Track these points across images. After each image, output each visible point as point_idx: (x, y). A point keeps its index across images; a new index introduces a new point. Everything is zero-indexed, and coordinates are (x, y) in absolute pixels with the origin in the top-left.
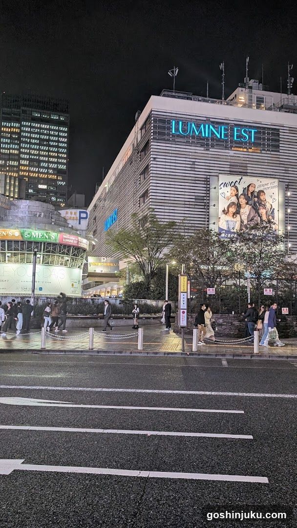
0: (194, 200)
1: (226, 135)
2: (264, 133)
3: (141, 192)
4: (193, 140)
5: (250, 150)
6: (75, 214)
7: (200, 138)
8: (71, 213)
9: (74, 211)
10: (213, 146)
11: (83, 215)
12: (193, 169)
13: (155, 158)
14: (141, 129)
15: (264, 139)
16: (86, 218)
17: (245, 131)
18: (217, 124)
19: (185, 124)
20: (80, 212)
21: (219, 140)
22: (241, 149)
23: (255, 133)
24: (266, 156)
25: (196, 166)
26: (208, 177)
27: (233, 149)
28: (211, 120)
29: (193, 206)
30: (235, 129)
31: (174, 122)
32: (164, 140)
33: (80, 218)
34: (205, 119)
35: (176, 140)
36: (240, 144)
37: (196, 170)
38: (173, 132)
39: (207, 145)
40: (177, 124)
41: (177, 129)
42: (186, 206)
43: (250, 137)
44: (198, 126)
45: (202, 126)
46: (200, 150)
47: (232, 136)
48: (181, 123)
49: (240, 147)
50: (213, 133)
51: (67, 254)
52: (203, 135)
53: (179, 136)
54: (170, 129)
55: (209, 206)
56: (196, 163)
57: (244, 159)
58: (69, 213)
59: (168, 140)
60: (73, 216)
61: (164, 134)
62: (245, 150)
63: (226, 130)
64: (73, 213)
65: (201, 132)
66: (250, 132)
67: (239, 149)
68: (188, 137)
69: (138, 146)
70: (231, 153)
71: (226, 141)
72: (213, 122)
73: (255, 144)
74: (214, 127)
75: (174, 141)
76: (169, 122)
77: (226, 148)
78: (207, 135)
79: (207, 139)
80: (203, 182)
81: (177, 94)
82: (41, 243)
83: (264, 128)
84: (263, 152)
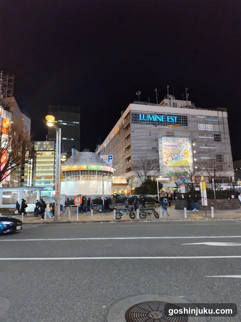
0: (151, 149)
1: (164, 120)
2: (180, 118)
3: (127, 146)
4: (150, 122)
5: (175, 126)
6: (107, 157)
7: (152, 121)
8: (105, 157)
9: (106, 156)
10: (158, 125)
11: (110, 157)
12: (150, 135)
13: (133, 131)
14: (124, 119)
15: (181, 121)
16: (111, 159)
17: (172, 118)
18: (159, 115)
19: (146, 115)
20: (109, 156)
21: (161, 122)
22: (171, 126)
23: (177, 118)
24: (182, 128)
25: (152, 134)
26: (157, 138)
27: (167, 125)
28: (157, 113)
29: (151, 152)
30: (168, 117)
31: (140, 115)
32: (137, 123)
33: (109, 159)
34: (154, 113)
35: (142, 123)
36: (170, 123)
37: (152, 135)
38: (141, 119)
39: (156, 124)
40: (142, 115)
41: (142, 118)
42: (148, 151)
43: (174, 120)
44: (151, 116)
45: (153, 116)
46: (153, 126)
47: (166, 120)
48: (143, 115)
49: (171, 125)
50: (158, 119)
51: (106, 175)
52: (154, 120)
53: (143, 121)
54: (139, 118)
55: (158, 151)
56: (151, 133)
57: (172, 130)
58: (104, 157)
59: (139, 123)
60: (106, 158)
61: (136, 120)
62: (172, 126)
63: (164, 117)
64: (106, 157)
65: (152, 119)
66: (174, 118)
67: (169, 125)
68: (147, 121)
69: (122, 126)
70: (167, 127)
71: (164, 122)
72: (157, 114)
73: (177, 123)
74: (158, 116)
75: (141, 123)
76: (138, 115)
77: (164, 125)
78: (155, 120)
79: (156, 122)
80: (155, 141)
81: (140, 103)
82: (96, 171)
83: (180, 116)
84: (181, 126)
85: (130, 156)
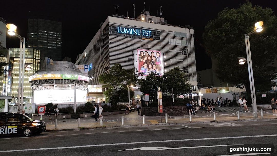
0: (128, 60)
1: (139, 33)
2: (154, 33)
3: (105, 56)
4: (126, 35)
5: (149, 39)
6: (83, 66)
7: (129, 34)
8: (81, 66)
10: (134, 38)
11: (86, 67)
12: (127, 47)
13: (111, 42)
14: (103, 30)
15: (154, 35)
16: (87, 68)
17: (147, 32)
18: (136, 29)
19: (123, 29)
20: (85, 66)
21: (137, 35)
22: (145, 39)
23: (151, 33)
24: (156, 42)
25: (128, 46)
26: (133, 50)
27: (142, 39)
28: (133, 27)
29: (128, 62)
30: (143, 31)
31: (118, 27)
32: (114, 35)
33: (85, 68)
34: (131, 26)
35: (119, 35)
36: (145, 37)
37: (128, 47)
38: (118, 32)
39: (132, 37)
40: (120, 28)
41: (120, 31)
42: (125, 62)
43: (149, 34)
44: (128, 29)
45: (130, 29)
46: (129, 39)
47: (142, 34)
48: (121, 28)
49: (145, 38)
50: (134, 32)
51: (81, 84)
52: (130, 33)
53: (121, 33)
54: (116, 30)
55: (134, 62)
56: (128, 45)
57: (147, 43)
58: (80, 66)
59: (116, 35)
60: (82, 67)
61: (114, 32)
62: (147, 39)
63: (139, 31)
64: (82, 66)
65: (129, 32)
66: (149, 32)
67: (144, 39)
68: (124, 34)
69: (101, 37)
70: (142, 40)
71: (140, 36)
72: (134, 28)
73: (151, 37)
74: (134, 30)
75: (118, 35)
76: (116, 27)
77: (140, 38)
78: (132, 33)
79: (132, 35)
80: (131, 52)
81: (118, 16)
82: (70, 80)
83: (154, 31)
84: (154, 40)
85: (108, 66)
